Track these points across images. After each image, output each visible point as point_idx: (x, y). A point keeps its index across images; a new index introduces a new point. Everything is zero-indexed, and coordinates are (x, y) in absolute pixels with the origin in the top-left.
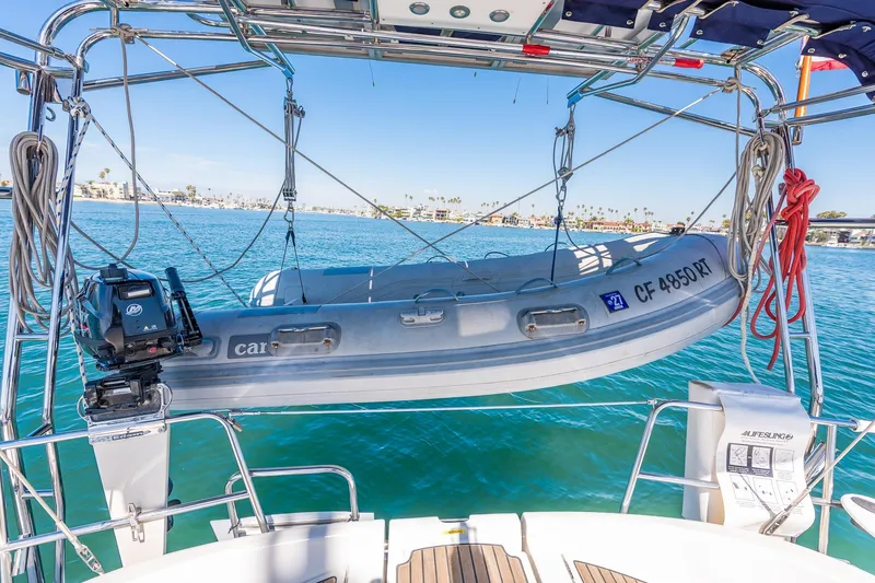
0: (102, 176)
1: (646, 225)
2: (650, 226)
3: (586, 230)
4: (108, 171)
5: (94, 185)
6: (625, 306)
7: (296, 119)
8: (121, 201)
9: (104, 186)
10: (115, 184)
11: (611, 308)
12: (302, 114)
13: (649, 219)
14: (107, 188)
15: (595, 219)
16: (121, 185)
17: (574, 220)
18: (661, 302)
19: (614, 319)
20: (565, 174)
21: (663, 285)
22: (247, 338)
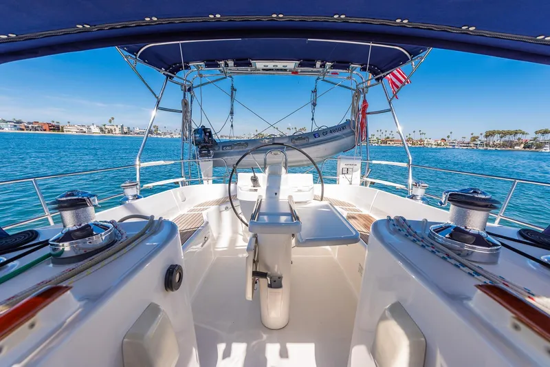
0: (110, 121)
1: (421, 141)
2: (423, 141)
3: (383, 145)
4: (113, 119)
5: (107, 127)
6: (319, 136)
7: (234, 92)
8: (119, 135)
9: (111, 127)
10: (117, 126)
11: (315, 137)
12: (236, 90)
13: (423, 137)
14: (113, 128)
15: (388, 138)
16: (119, 127)
17: (375, 139)
18: (330, 136)
19: (316, 139)
20: (314, 105)
21: (331, 132)
22: (226, 146)
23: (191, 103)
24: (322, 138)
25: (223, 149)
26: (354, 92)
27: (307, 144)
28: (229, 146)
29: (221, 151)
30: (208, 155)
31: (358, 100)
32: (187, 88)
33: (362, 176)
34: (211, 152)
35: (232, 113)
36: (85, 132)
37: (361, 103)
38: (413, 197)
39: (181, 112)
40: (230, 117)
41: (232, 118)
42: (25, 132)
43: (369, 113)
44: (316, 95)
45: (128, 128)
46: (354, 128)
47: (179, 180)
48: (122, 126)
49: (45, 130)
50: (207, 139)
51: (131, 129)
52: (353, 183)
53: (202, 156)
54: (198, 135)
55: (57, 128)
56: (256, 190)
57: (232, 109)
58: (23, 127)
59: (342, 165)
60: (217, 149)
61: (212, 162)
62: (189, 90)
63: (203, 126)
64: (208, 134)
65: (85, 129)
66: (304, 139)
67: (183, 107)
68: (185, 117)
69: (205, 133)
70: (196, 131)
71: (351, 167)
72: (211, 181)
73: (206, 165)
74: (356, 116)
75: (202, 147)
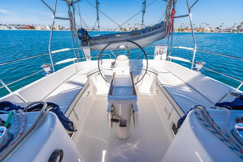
6: (146, 33)
7: (98, 5)
8: (58, 30)
10: (57, 26)
11: (144, 33)
12: (99, 4)
18: (152, 32)
19: (144, 34)
20: (144, 12)
21: (153, 30)
22: (96, 39)
23: (74, 14)
24: (148, 33)
25: (95, 41)
26: (168, 3)
27: (140, 37)
28: (97, 39)
29: (93, 42)
30: (87, 45)
31: (170, 9)
32: (70, 3)
33: (168, 55)
34: (88, 43)
35: (98, 19)
36: (44, 29)
37: (171, 11)
38: (195, 69)
39: (69, 19)
40: (97, 21)
41: (98, 21)
42: (20, 29)
43: (175, 17)
44: (145, 6)
45: (62, 27)
46: (166, 27)
47: (74, 59)
48: (59, 26)
49: (28, 29)
50: (85, 36)
51: (63, 27)
52: (162, 59)
53: (84, 45)
54: (80, 34)
55: (32, 27)
56: (112, 70)
57: (98, 16)
58: (19, 28)
59: (157, 49)
60: (91, 41)
61: (89, 49)
62: (72, 5)
63: (82, 28)
64: (85, 33)
65: (44, 28)
66: (138, 34)
67: (70, 16)
68: (71, 23)
69: (84, 32)
70: (79, 31)
71: (162, 50)
72: (90, 59)
73: (87, 51)
74: (168, 19)
75: (83, 41)
